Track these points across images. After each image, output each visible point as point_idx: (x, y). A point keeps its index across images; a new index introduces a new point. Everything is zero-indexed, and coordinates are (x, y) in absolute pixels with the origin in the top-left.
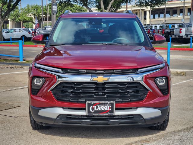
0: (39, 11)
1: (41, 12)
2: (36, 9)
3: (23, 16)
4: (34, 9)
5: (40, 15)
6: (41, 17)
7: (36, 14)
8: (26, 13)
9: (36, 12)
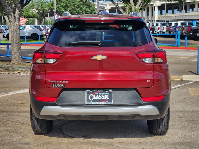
0: (44, 6)
1: (46, 8)
2: (40, 4)
3: (26, 12)
4: (39, 5)
5: (45, 10)
6: (45, 12)
7: (41, 10)
8: (31, 8)
9: (40, 7)
